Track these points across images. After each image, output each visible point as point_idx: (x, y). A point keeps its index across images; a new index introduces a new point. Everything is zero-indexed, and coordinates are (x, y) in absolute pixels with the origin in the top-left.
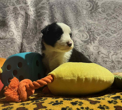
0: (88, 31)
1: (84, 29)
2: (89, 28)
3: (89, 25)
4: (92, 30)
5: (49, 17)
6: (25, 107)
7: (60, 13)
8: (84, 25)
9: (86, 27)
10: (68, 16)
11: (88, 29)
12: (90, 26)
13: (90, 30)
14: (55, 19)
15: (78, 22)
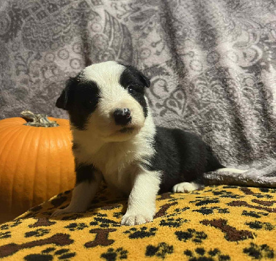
0: (260, 43)
1: (249, 39)
2: (263, 37)
3: (262, 28)
4: (270, 41)
5: (161, 20)
6: (69, 236)
7: (186, 6)
8: (250, 30)
9: (254, 35)
10: (207, 11)
11: (258, 39)
12: (266, 30)
13: (266, 41)
14: (173, 21)
15: (234, 23)
